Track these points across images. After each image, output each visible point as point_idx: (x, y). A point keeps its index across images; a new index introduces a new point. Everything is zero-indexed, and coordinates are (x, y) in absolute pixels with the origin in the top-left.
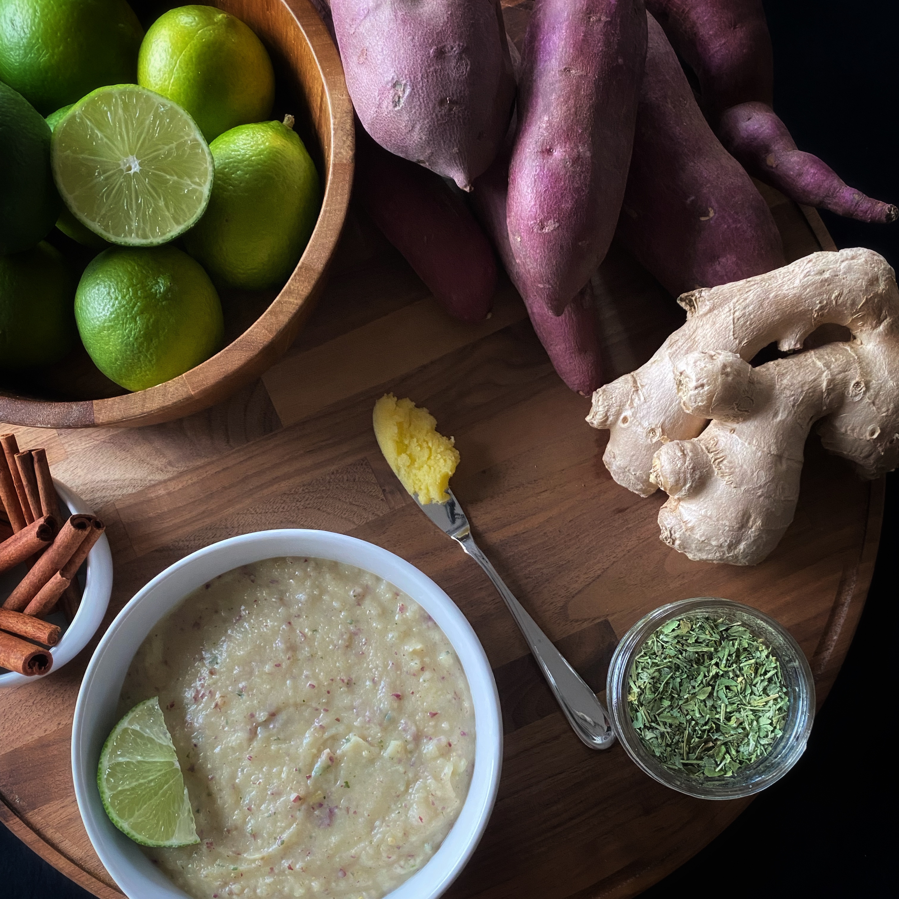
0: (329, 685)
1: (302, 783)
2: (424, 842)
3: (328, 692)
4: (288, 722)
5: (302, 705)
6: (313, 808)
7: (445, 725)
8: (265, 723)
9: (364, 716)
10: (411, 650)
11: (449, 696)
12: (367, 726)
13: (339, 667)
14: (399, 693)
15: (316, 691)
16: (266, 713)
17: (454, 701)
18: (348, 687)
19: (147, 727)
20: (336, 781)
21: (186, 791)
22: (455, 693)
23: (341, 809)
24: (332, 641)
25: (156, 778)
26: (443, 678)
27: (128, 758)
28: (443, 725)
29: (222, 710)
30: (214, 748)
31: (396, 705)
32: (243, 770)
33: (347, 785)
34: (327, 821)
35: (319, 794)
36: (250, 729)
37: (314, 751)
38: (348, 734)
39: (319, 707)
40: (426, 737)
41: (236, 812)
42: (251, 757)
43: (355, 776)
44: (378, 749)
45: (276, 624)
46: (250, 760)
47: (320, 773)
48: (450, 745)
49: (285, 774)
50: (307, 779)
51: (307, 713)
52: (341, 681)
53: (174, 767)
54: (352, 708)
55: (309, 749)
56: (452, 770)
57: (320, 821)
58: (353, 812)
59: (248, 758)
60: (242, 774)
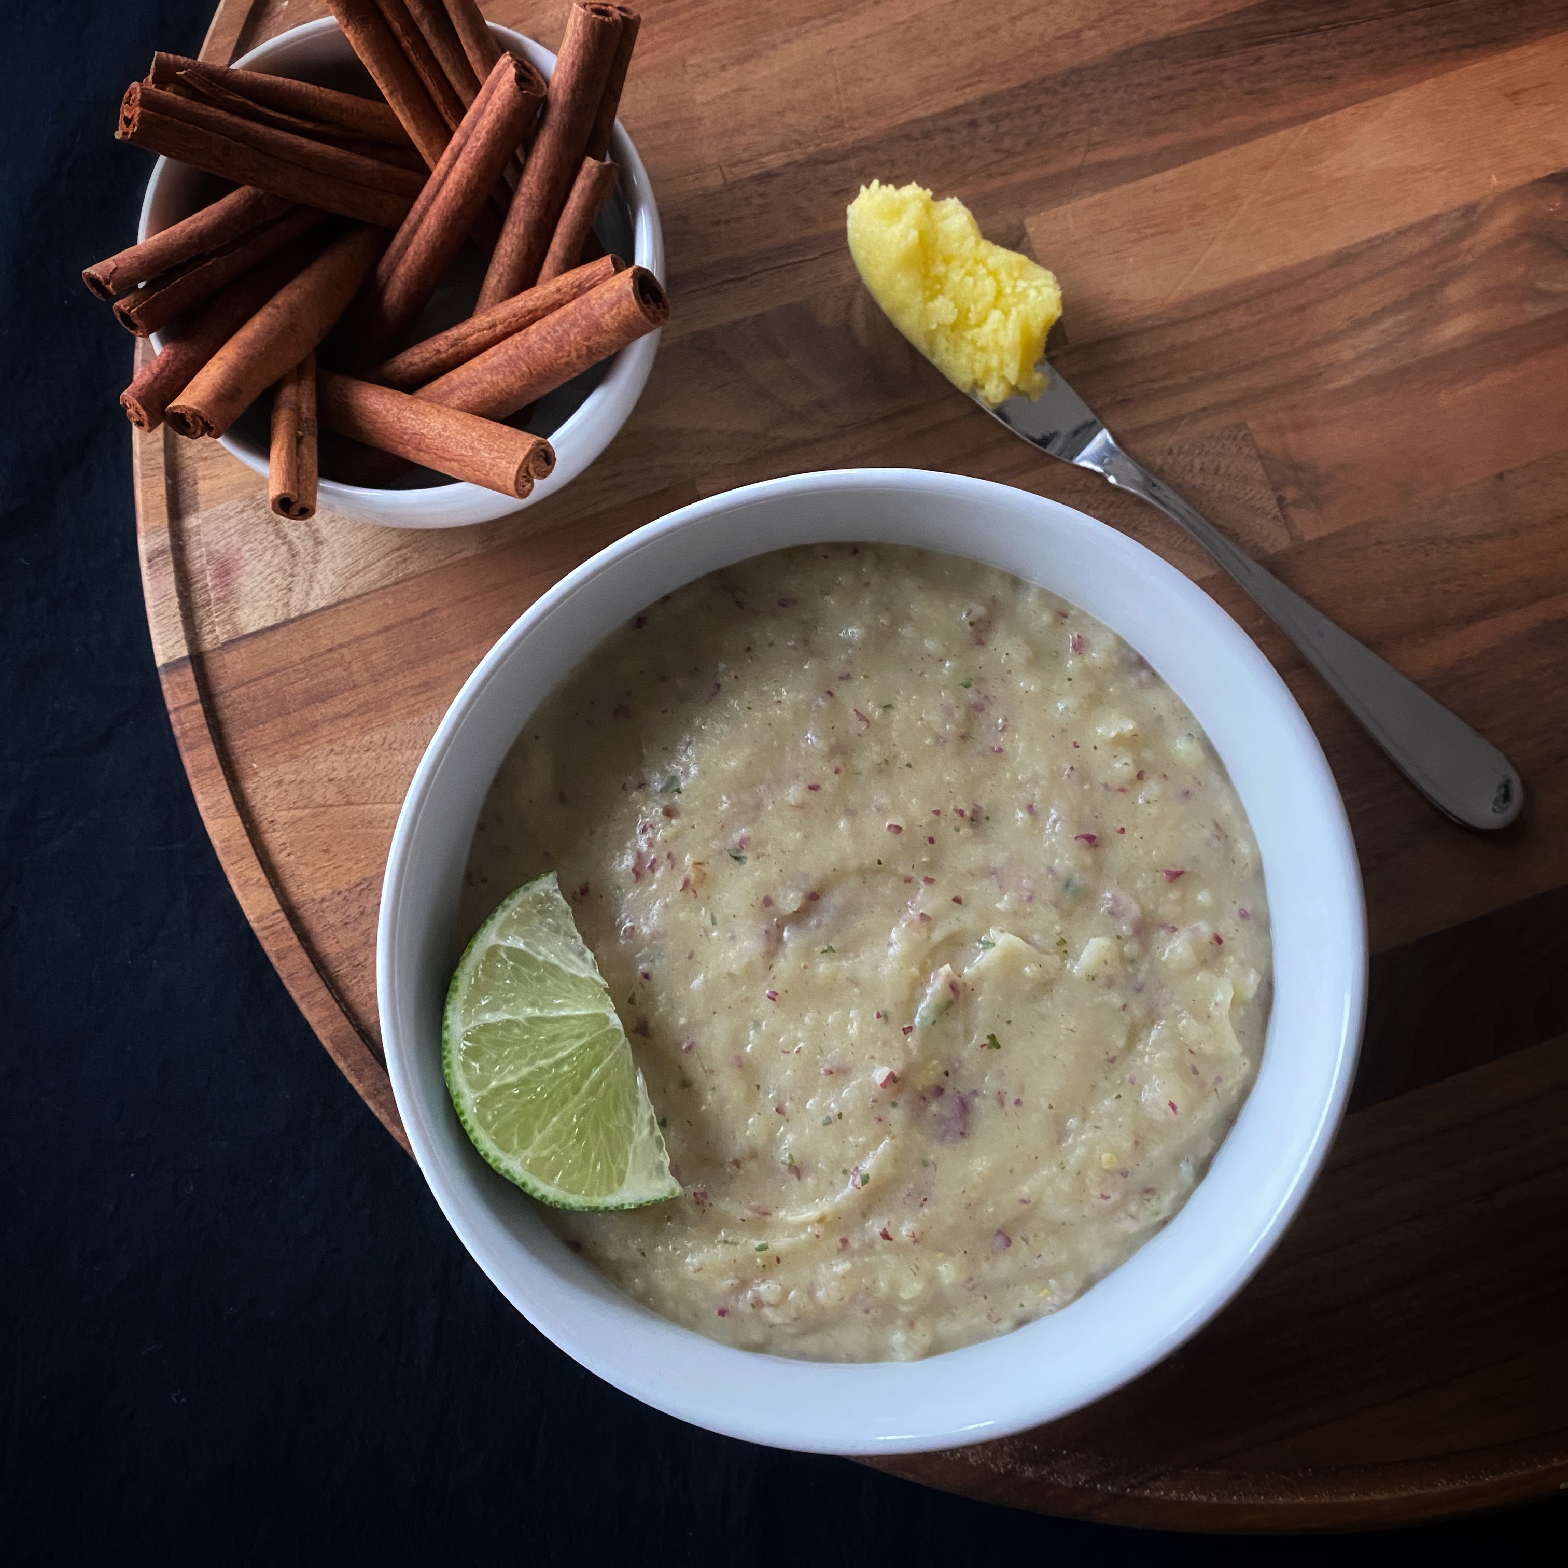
0: (930, 822)
1: (895, 1044)
2: (1176, 1160)
3: (931, 841)
4: (848, 912)
5: (875, 872)
6: (924, 1099)
7: (1203, 897)
8: (799, 917)
9: (1018, 888)
10: (1113, 734)
11: (1207, 833)
12: (1028, 910)
13: (950, 784)
14: (1093, 833)
15: (905, 839)
16: (800, 894)
17: (1216, 843)
18: (972, 827)
19: (540, 940)
20: (968, 1035)
21: (640, 1080)
22: (1217, 826)
23: (984, 1096)
24: (928, 727)
25: (571, 1055)
26: (1188, 793)
27: (505, 1012)
28: (1200, 897)
29: (699, 893)
30: (689, 979)
31: (1088, 859)
32: (757, 1025)
33: (994, 1043)
34: (958, 1127)
35: (934, 1068)
36: (767, 932)
37: (914, 971)
38: (985, 931)
39: (912, 874)
40: (1163, 926)
41: (751, 1121)
42: (777, 994)
43: (1009, 1022)
44: (1057, 958)
45: (801, 696)
46: (773, 999)
47: (931, 1019)
48: (1219, 940)
49: (855, 1025)
50: (905, 1034)
51: (887, 889)
52: (956, 815)
53: (609, 1028)
54: (990, 872)
55: (902, 968)
56: (1231, 994)
57: (943, 1127)
58: (1012, 1102)
59: (769, 997)
60: (756, 1033)
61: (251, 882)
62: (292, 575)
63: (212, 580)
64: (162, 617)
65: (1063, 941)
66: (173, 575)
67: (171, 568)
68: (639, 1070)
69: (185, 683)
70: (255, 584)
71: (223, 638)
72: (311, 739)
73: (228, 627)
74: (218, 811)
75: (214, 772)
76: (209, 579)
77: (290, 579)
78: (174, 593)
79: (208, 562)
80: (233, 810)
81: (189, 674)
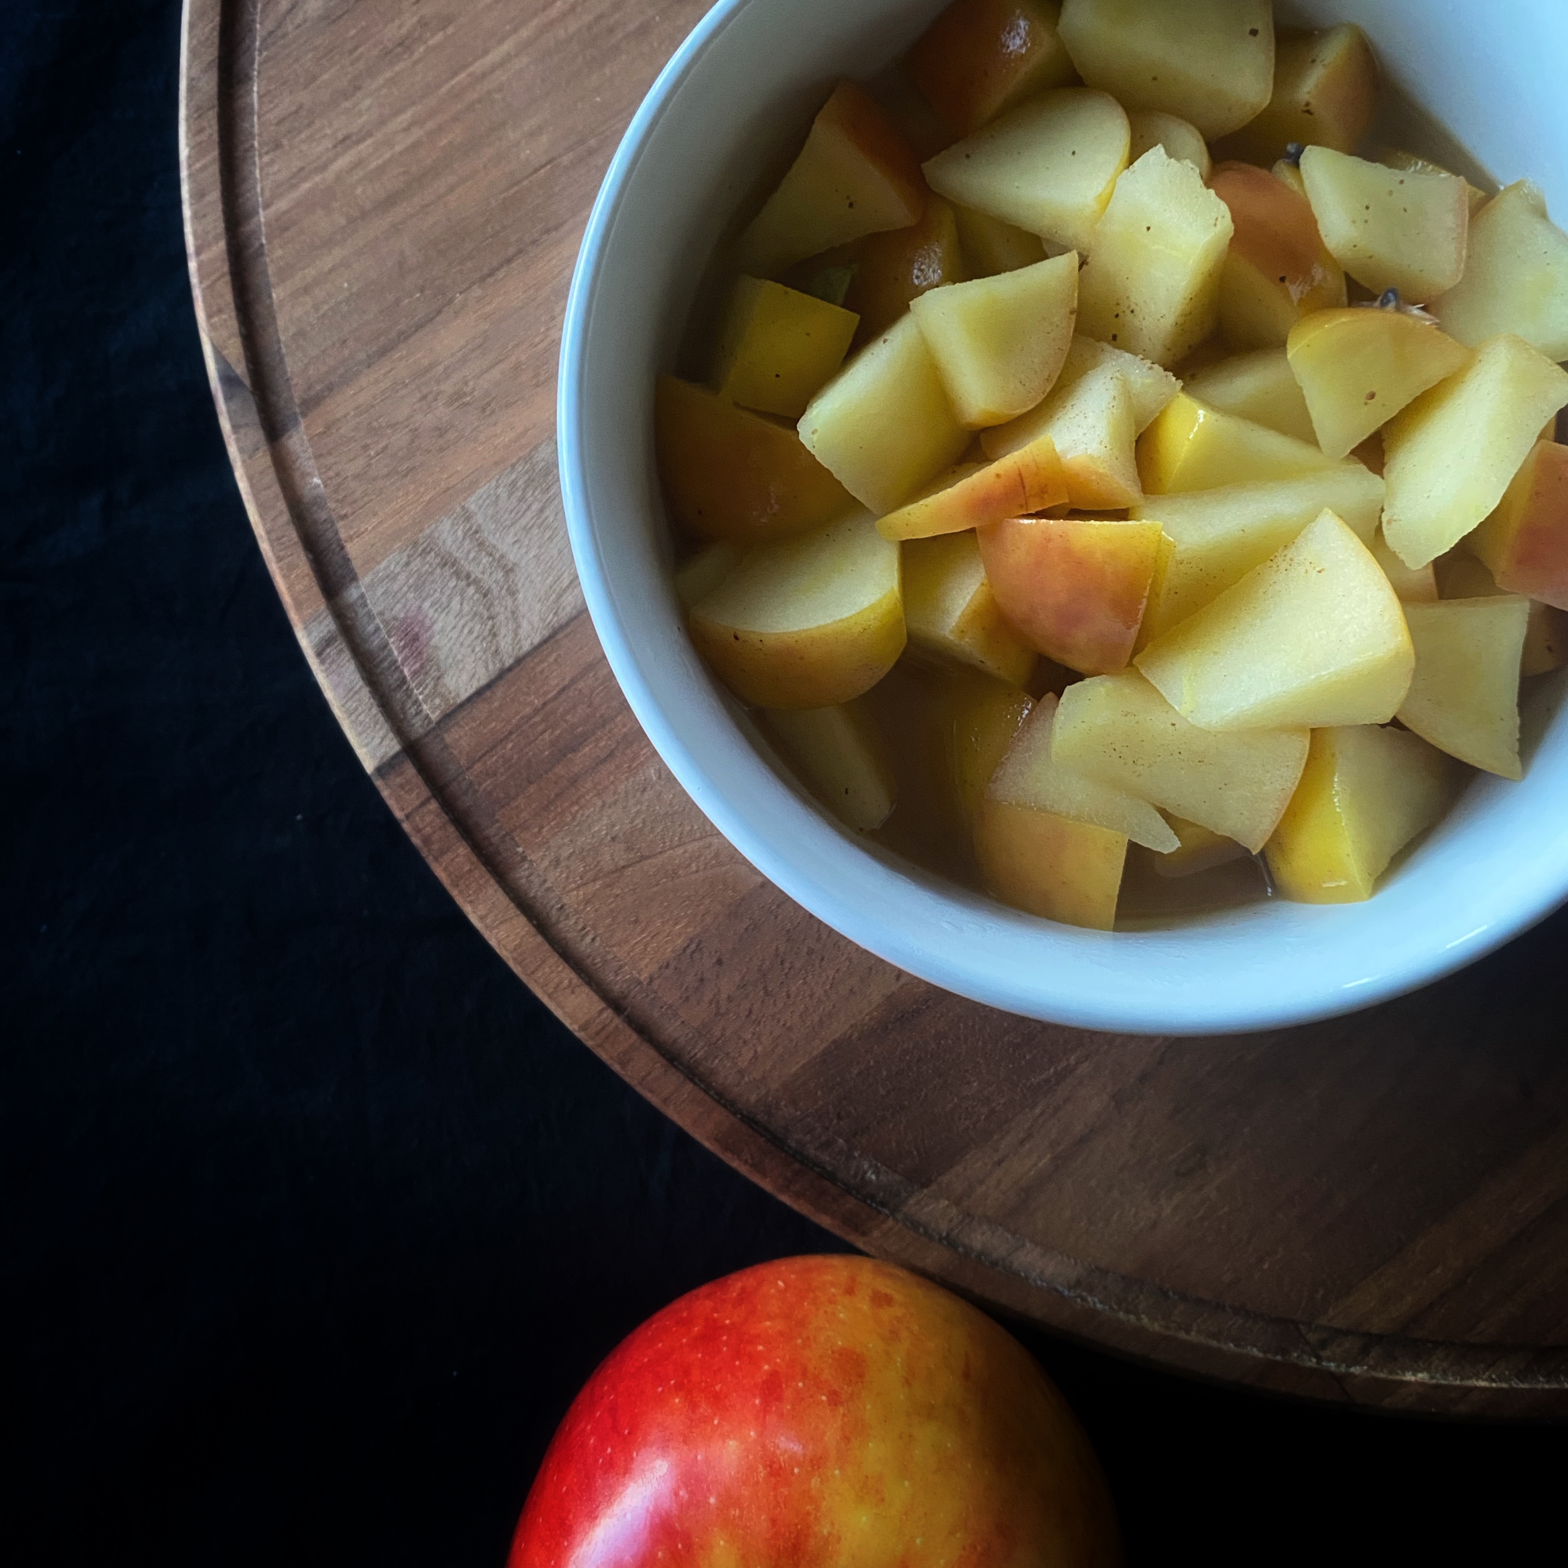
61: (561, 986)
62: (491, 618)
63: (400, 653)
64: (357, 713)
66: (352, 661)
67: (347, 655)
69: (408, 782)
70: (452, 642)
71: (435, 716)
72: (574, 799)
73: (437, 701)
74: (496, 916)
75: (477, 874)
76: (396, 653)
77: (490, 623)
78: (361, 683)
79: (388, 633)
80: (512, 910)
81: (410, 770)
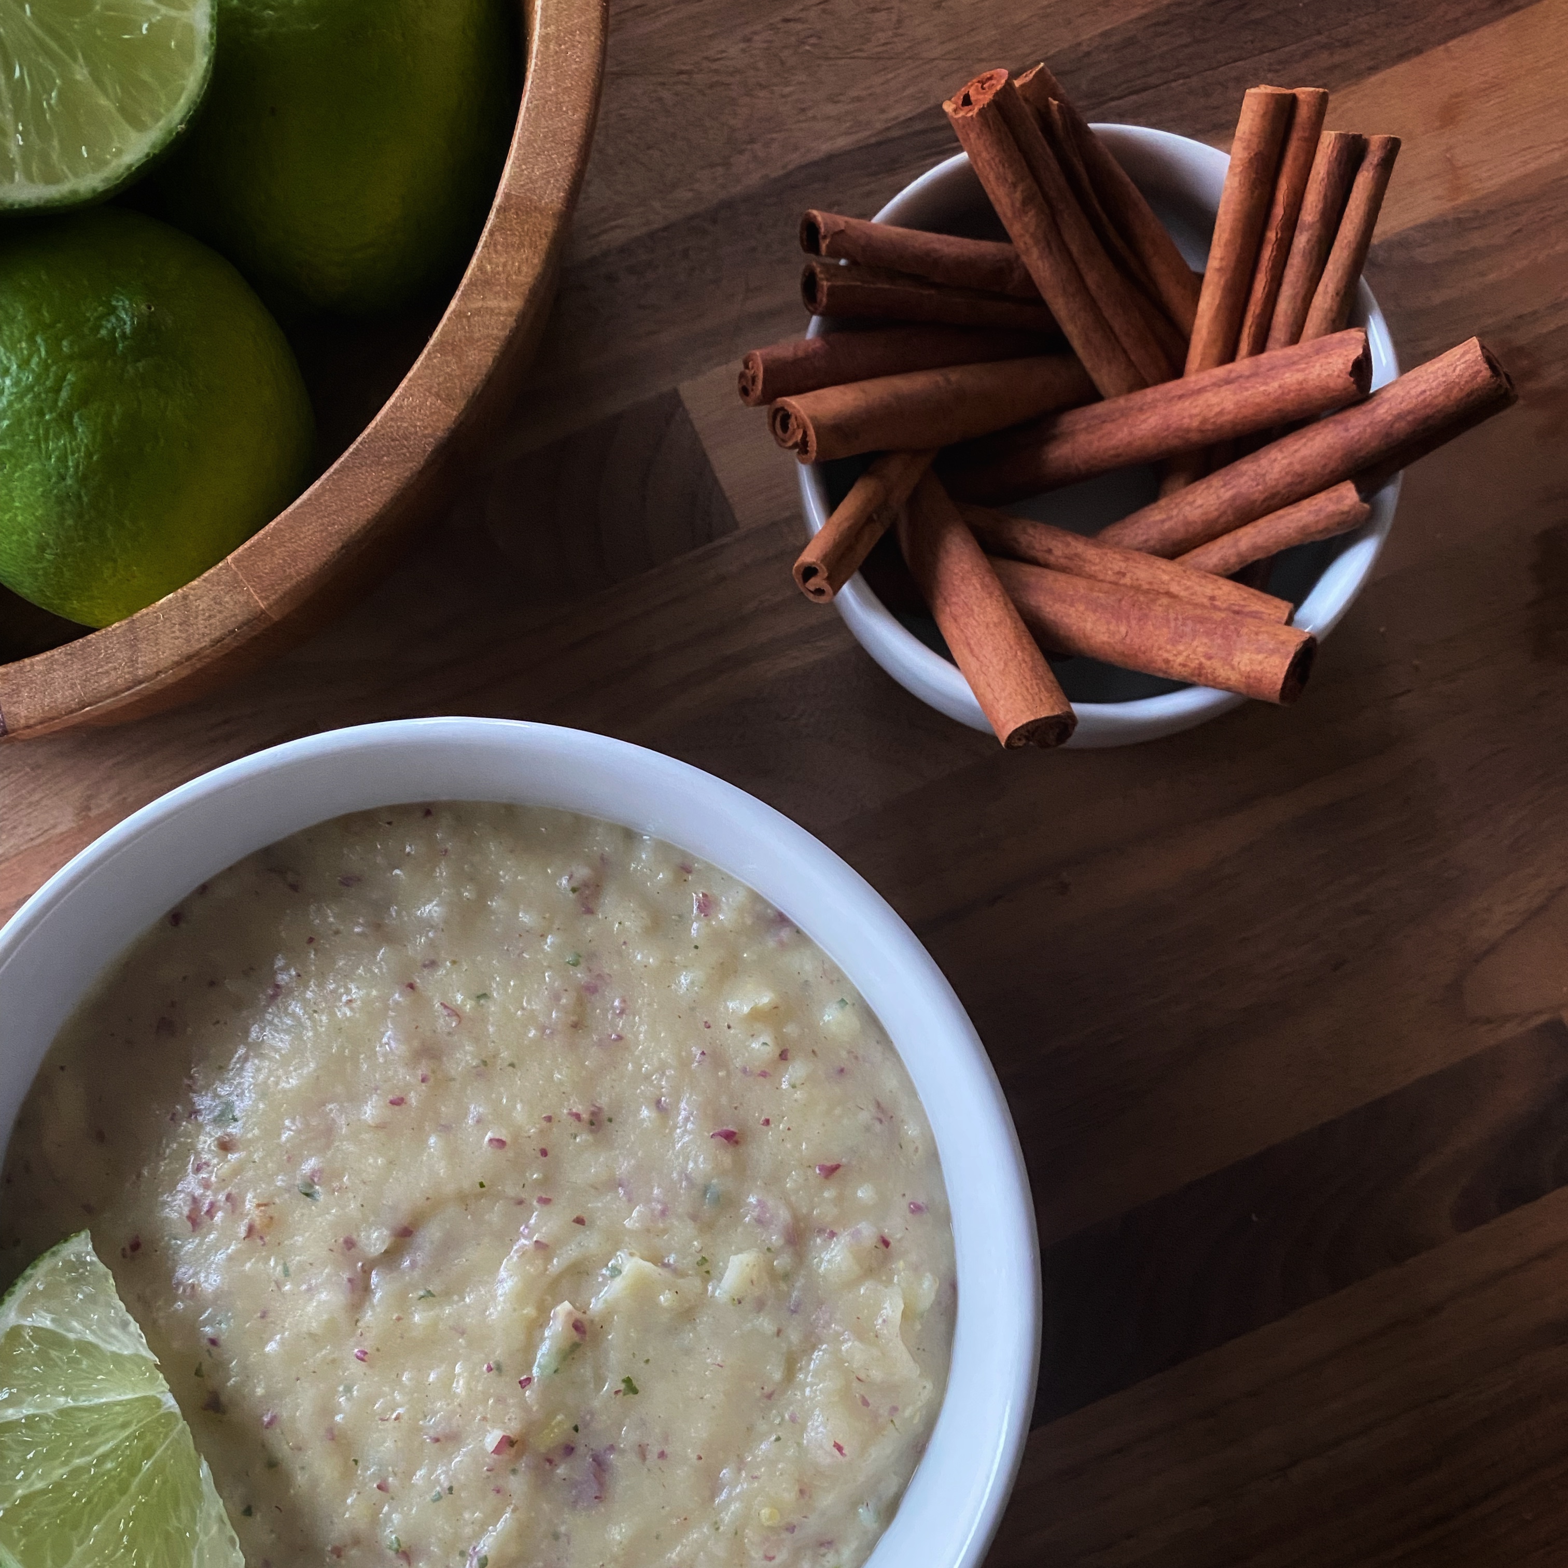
0: (541, 1132)
1: (511, 1401)
3: (544, 1153)
4: (448, 1246)
5: (479, 1196)
6: (550, 1461)
7: (864, 1193)
8: (389, 1258)
9: (648, 1200)
10: (746, 1009)
11: (865, 1116)
12: (661, 1225)
13: (561, 1083)
14: (731, 1128)
15: (511, 1154)
16: (388, 1232)
17: (878, 1127)
18: (592, 1132)
19: (73, 1314)
20: (600, 1380)
21: (205, 1470)
22: (878, 1105)
23: (623, 1451)
24: (531, 1018)
25: (117, 1448)
26: (842, 1071)
27: (32, 1405)
28: (860, 1194)
29: (267, 1239)
30: (265, 1343)
31: (727, 1159)
32: (348, 1390)
33: (630, 1387)
34: (592, 1490)
35: (560, 1424)
36: (350, 1280)
37: (531, 1310)
38: (610, 1255)
39: (523, 1196)
40: (821, 1231)
41: (349, 1501)
42: (365, 1353)
43: (647, 1361)
44: (697, 1282)
45: (374, 993)
46: (362, 1360)
47: (553, 1367)
48: (886, 1243)
49: (461, 1382)
50: (523, 1387)
51: (495, 1215)
52: (572, 1120)
53: (162, 1411)
54: (614, 1184)
55: (515, 1310)
56: (903, 1306)
57: (574, 1492)
58: (656, 1456)
59: (358, 1357)
60: (348, 1399)
65: (704, 1259)
68: (202, 1457)
